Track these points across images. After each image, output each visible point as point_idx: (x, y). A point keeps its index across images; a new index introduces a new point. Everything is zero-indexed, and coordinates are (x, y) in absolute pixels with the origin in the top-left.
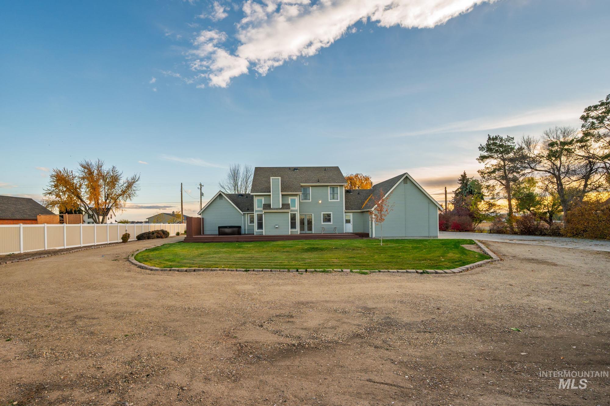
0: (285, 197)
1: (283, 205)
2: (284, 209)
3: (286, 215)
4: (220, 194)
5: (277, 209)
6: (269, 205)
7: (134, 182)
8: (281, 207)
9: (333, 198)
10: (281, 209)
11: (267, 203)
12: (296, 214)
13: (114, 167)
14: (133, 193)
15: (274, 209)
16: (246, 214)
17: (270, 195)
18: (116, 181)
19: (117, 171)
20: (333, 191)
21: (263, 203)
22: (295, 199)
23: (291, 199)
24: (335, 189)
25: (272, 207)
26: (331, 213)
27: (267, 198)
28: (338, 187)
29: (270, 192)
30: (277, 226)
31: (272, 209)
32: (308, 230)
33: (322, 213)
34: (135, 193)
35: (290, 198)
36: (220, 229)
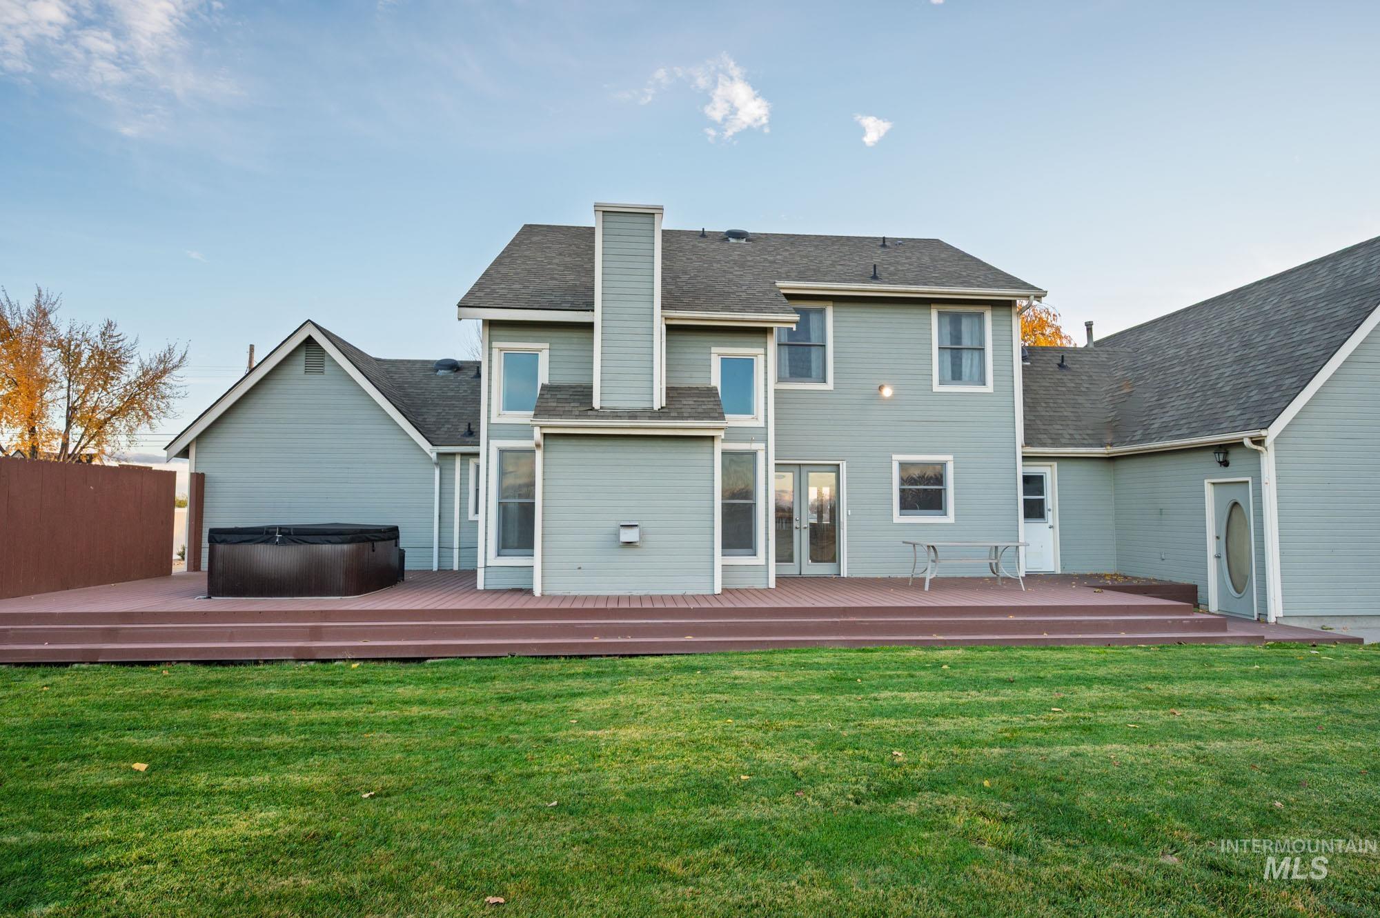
0: (692, 347)
1: (672, 392)
2: (681, 417)
3: (695, 454)
4: (309, 341)
5: (633, 415)
6: (584, 393)
7: (165, 371)
8: (659, 401)
9: (957, 376)
10: (662, 414)
11: (568, 377)
12: (754, 454)
13: (110, 324)
14: (162, 406)
15: (616, 414)
16: (458, 459)
17: (589, 326)
18: (113, 367)
19: (121, 338)
20: (956, 337)
21: (543, 378)
22: (748, 363)
23: (725, 362)
24: (966, 326)
25: (596, 404)
26: (948, 458)
27: (569, 343)
28: (981, 315)
29: (589, 307)
30: (627, 535)
31: (601, 414)
32: (815, 558)
33: (898, 458)
34: (168, 406)
35: (718, 353)
36: (221, 548)
